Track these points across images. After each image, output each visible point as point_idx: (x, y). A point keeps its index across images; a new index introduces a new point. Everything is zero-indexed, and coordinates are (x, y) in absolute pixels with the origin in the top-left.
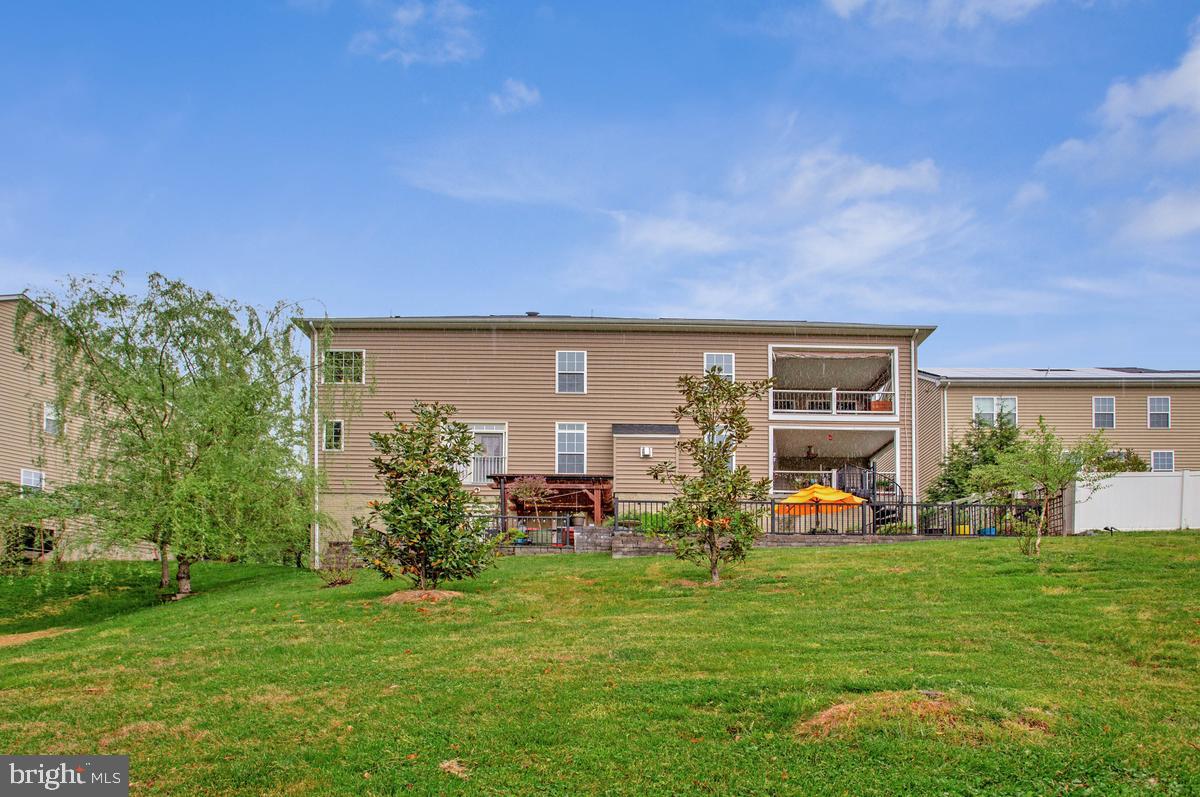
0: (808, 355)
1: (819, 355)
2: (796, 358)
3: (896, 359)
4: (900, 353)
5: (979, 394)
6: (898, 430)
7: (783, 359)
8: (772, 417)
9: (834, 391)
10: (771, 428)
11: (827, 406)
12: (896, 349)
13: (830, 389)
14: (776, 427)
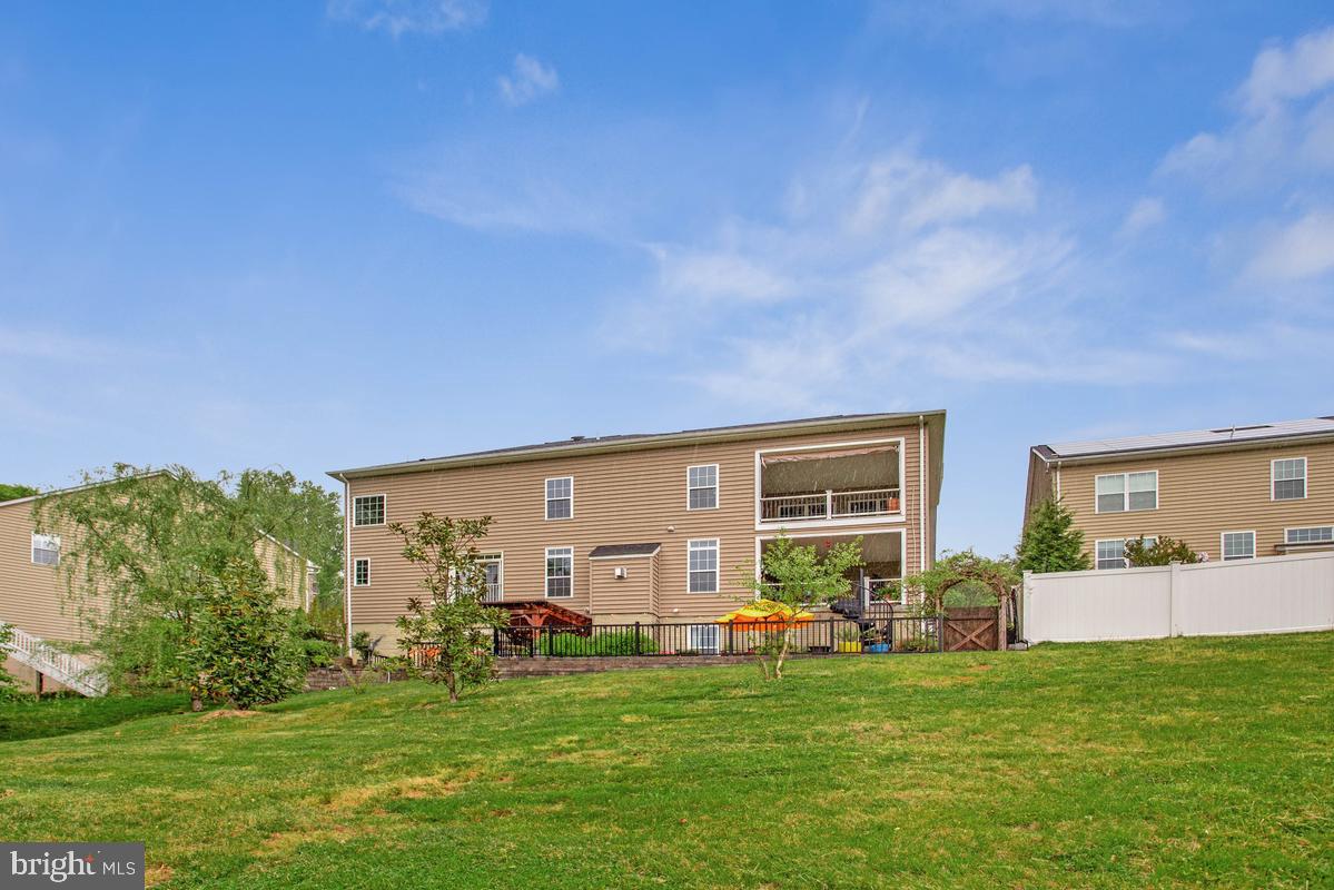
0: (801, 458)
1: (813, 456)
2: (789, 462)
3: (902, 450)
4: (906, 444)
5: (1104, 472)
6: (904, 531)
7: (775, 465)
8: (759, 527)
9: (829, 494)
10: (758, 539)
11: (822, 510)
12: (902, 440)
13: (824, 492)
14: (762, 538)
